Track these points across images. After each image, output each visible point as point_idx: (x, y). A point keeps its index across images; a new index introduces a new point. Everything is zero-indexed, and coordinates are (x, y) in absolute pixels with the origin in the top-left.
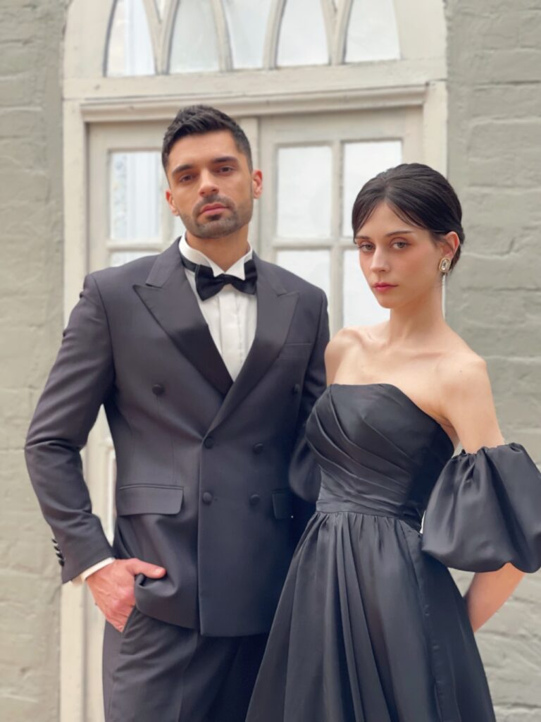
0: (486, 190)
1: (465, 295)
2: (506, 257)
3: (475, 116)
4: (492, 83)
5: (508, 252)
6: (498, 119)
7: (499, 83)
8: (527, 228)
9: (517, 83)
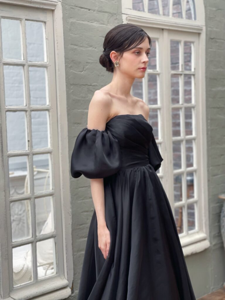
0: (75, 47)
1: (72, 87)
2: (82, 73)
3: (71, 18)
4: (75, 6)
5: (82, 71)
6: (77, 20)
7: (77, 7)
8: (87, 63)
9: (82, 8)
